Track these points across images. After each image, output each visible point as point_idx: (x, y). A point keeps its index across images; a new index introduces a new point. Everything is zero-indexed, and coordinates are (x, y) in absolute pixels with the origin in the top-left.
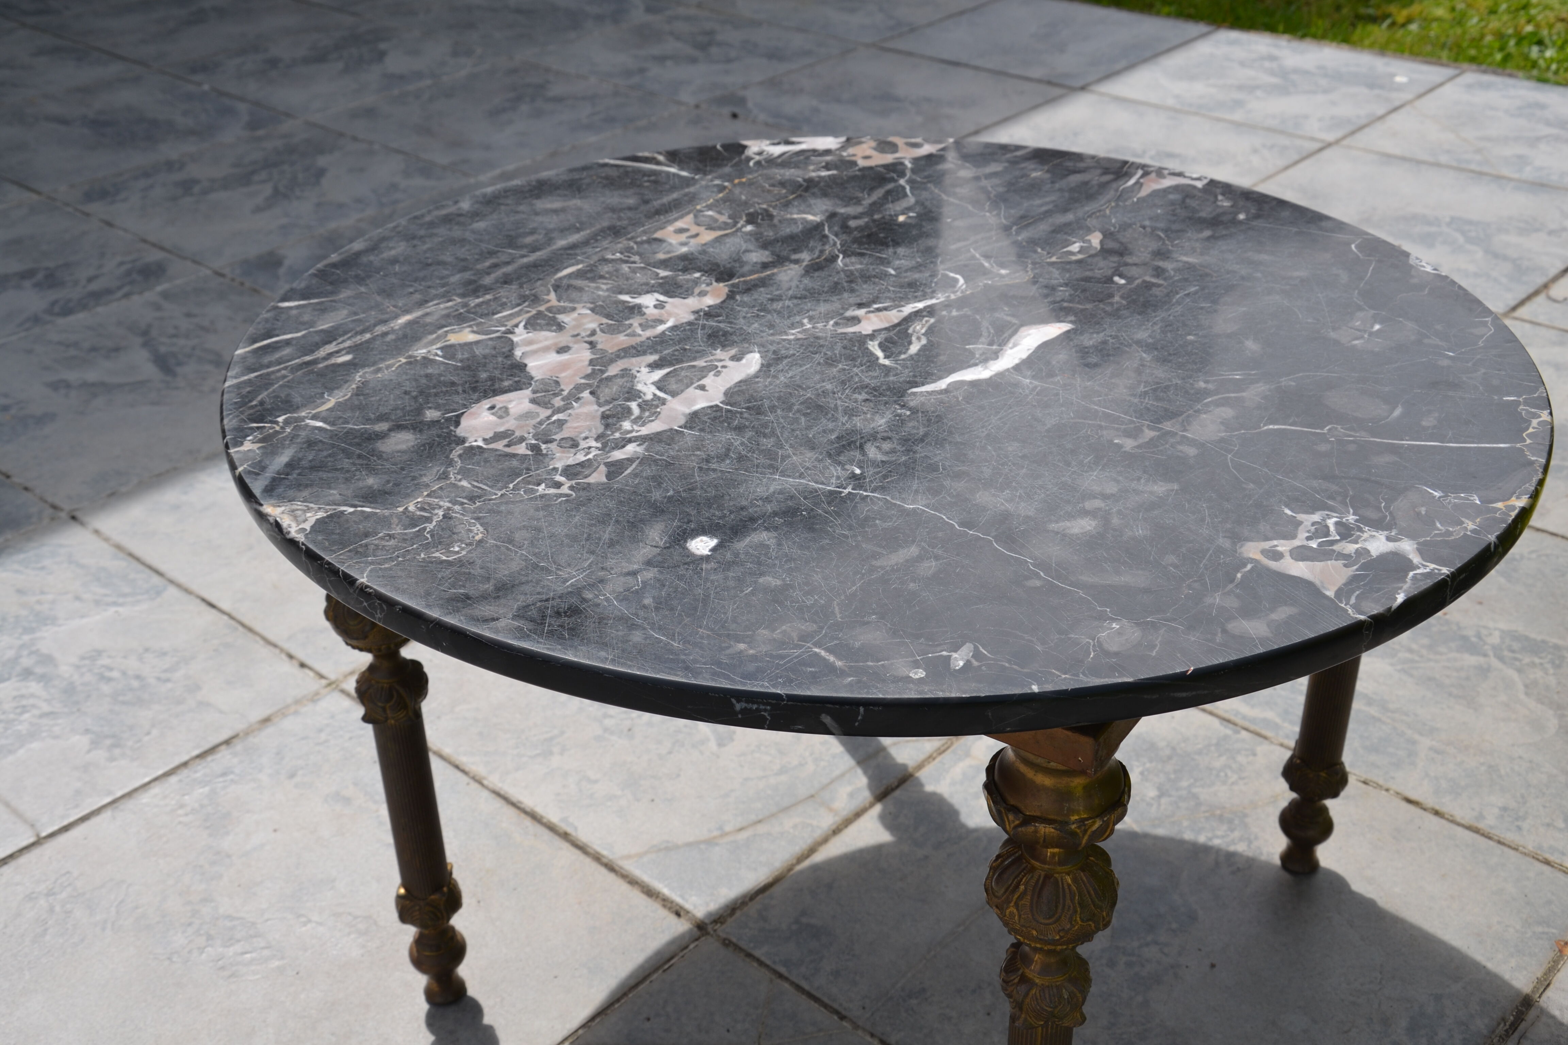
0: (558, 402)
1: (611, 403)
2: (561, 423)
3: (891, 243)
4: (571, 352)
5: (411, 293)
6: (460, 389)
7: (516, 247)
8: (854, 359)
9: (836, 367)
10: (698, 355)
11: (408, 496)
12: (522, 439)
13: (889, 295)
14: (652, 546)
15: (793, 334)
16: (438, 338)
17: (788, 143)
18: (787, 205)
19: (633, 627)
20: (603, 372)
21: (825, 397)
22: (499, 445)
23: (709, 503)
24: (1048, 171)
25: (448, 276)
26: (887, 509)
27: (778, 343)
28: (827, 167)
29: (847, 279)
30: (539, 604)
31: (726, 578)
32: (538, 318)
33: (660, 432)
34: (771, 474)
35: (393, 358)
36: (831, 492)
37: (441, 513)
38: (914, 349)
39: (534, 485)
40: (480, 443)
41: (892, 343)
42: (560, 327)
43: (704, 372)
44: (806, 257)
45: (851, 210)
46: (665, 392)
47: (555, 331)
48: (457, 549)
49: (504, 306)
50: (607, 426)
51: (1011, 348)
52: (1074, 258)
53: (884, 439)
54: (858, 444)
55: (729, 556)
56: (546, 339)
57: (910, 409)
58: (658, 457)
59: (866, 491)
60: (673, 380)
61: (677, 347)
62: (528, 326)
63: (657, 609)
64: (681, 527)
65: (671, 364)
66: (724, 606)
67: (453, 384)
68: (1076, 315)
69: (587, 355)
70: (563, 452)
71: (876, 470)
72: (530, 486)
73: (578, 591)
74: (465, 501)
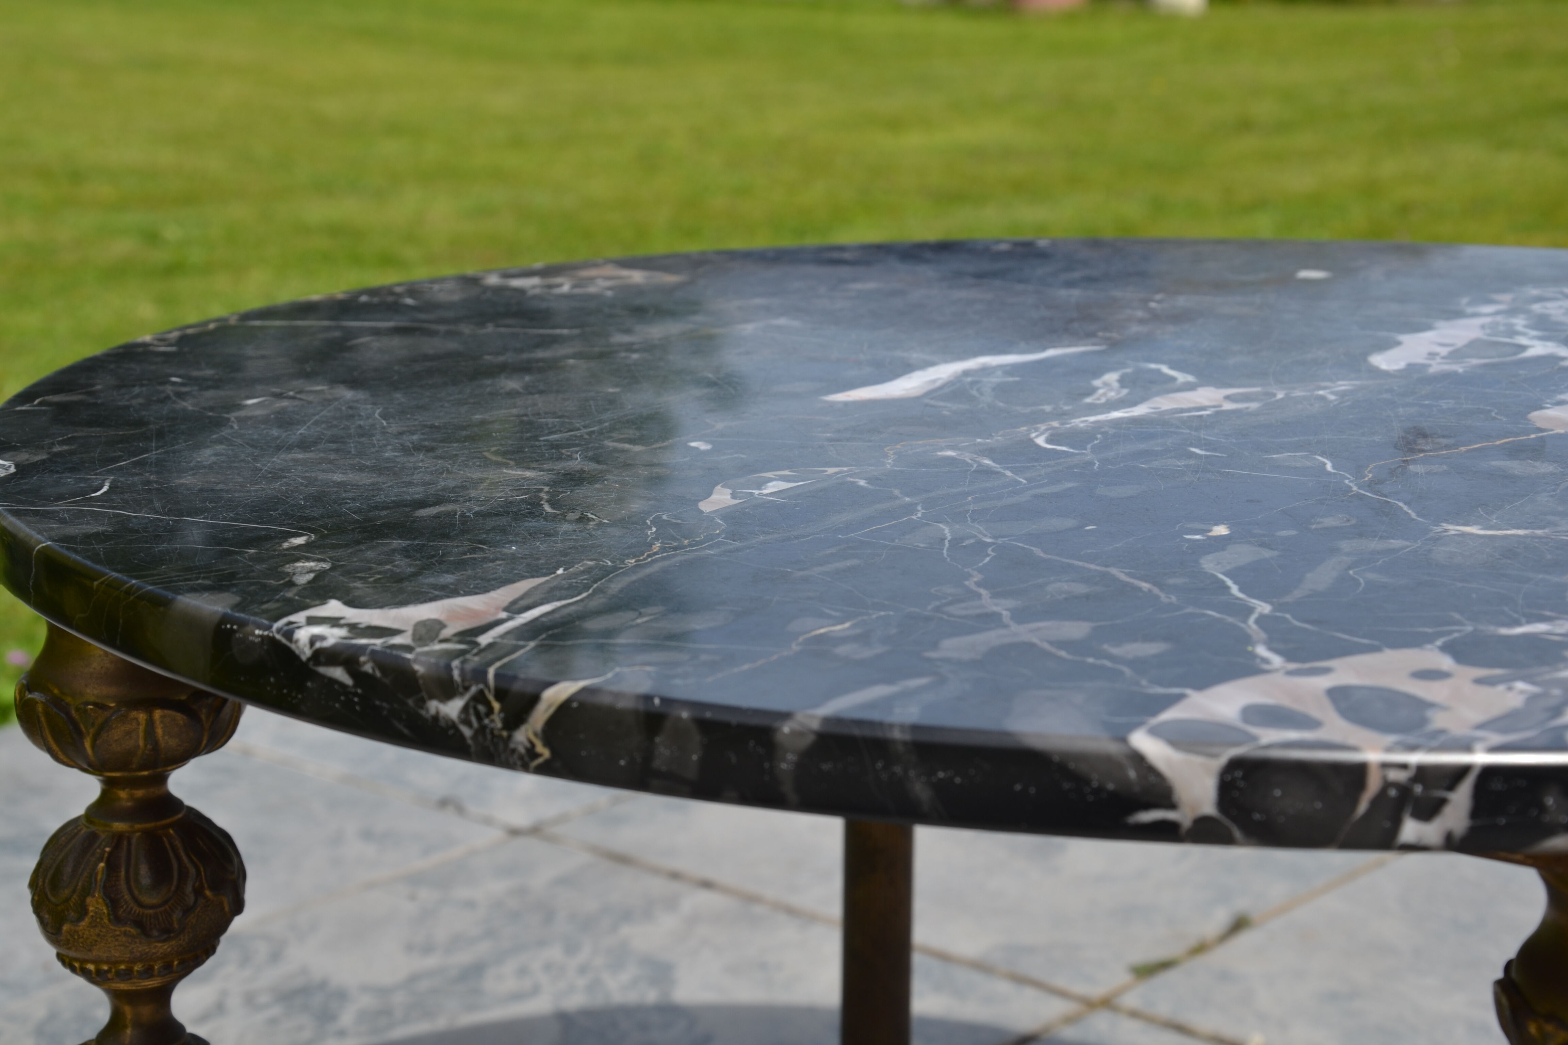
41: (1151, 381)
68: (820, 408)
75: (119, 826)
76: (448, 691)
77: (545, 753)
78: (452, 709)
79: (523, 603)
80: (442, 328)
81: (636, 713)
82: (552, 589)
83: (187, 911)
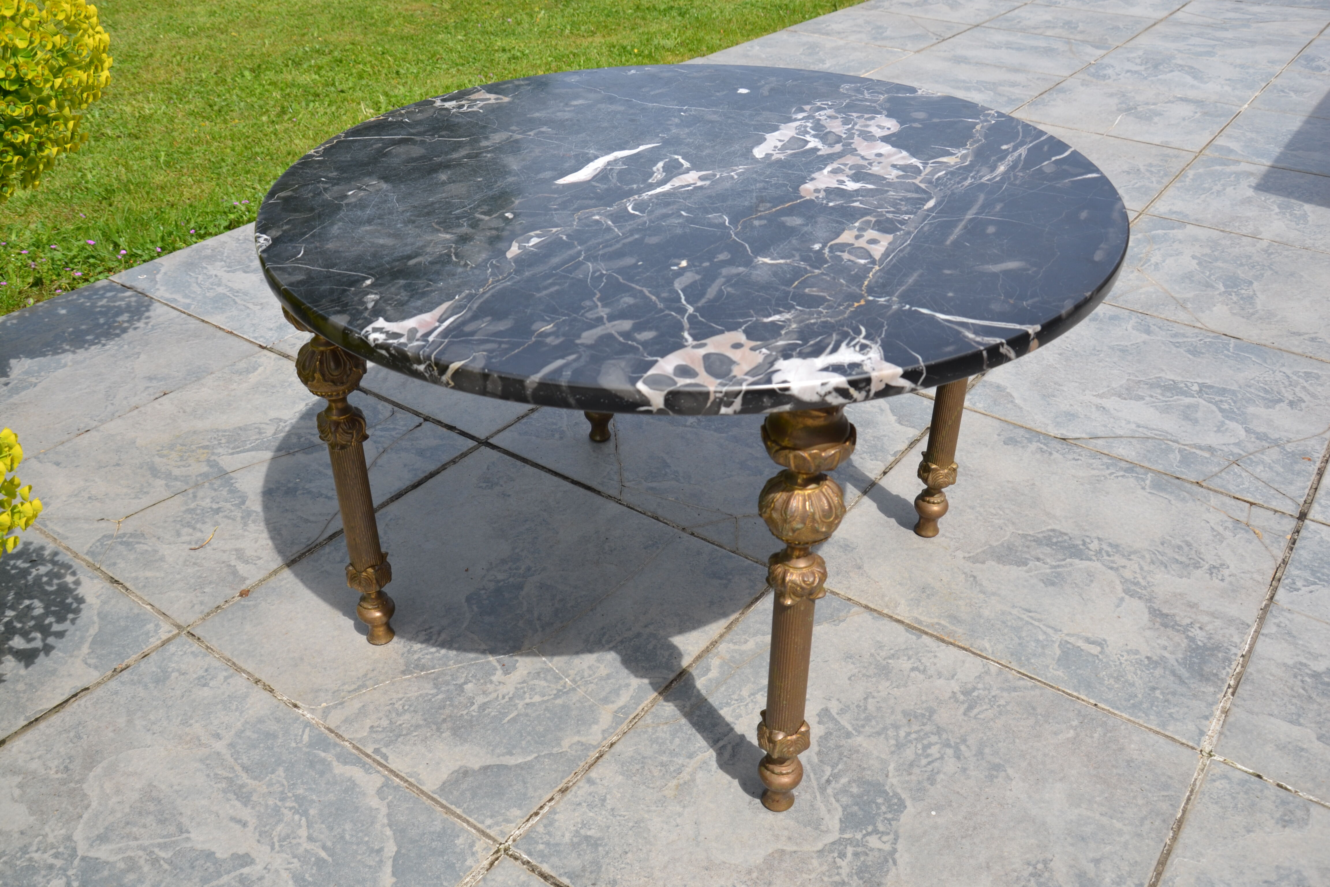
3: (689, 238)
8: (697, 158)
13: (682, 197)
15: (740, 169)
18: (796, 275)
27: (747, 164)
29: (718, 207)
38: (660, 165)
41: (675, 167)
42: (896, 167)
45: (733, 270)
51: (598, 168)
52: (538, 232)
57: (659, 137)
65: (807, 151)
75: (322, 348)
76: (419, 362)
77: (452, 384)
78: (421, 368)
79: (444, 317)
80: (418, 138)
81: (480, 373)
82: (455, 307)
83: (348, 376)
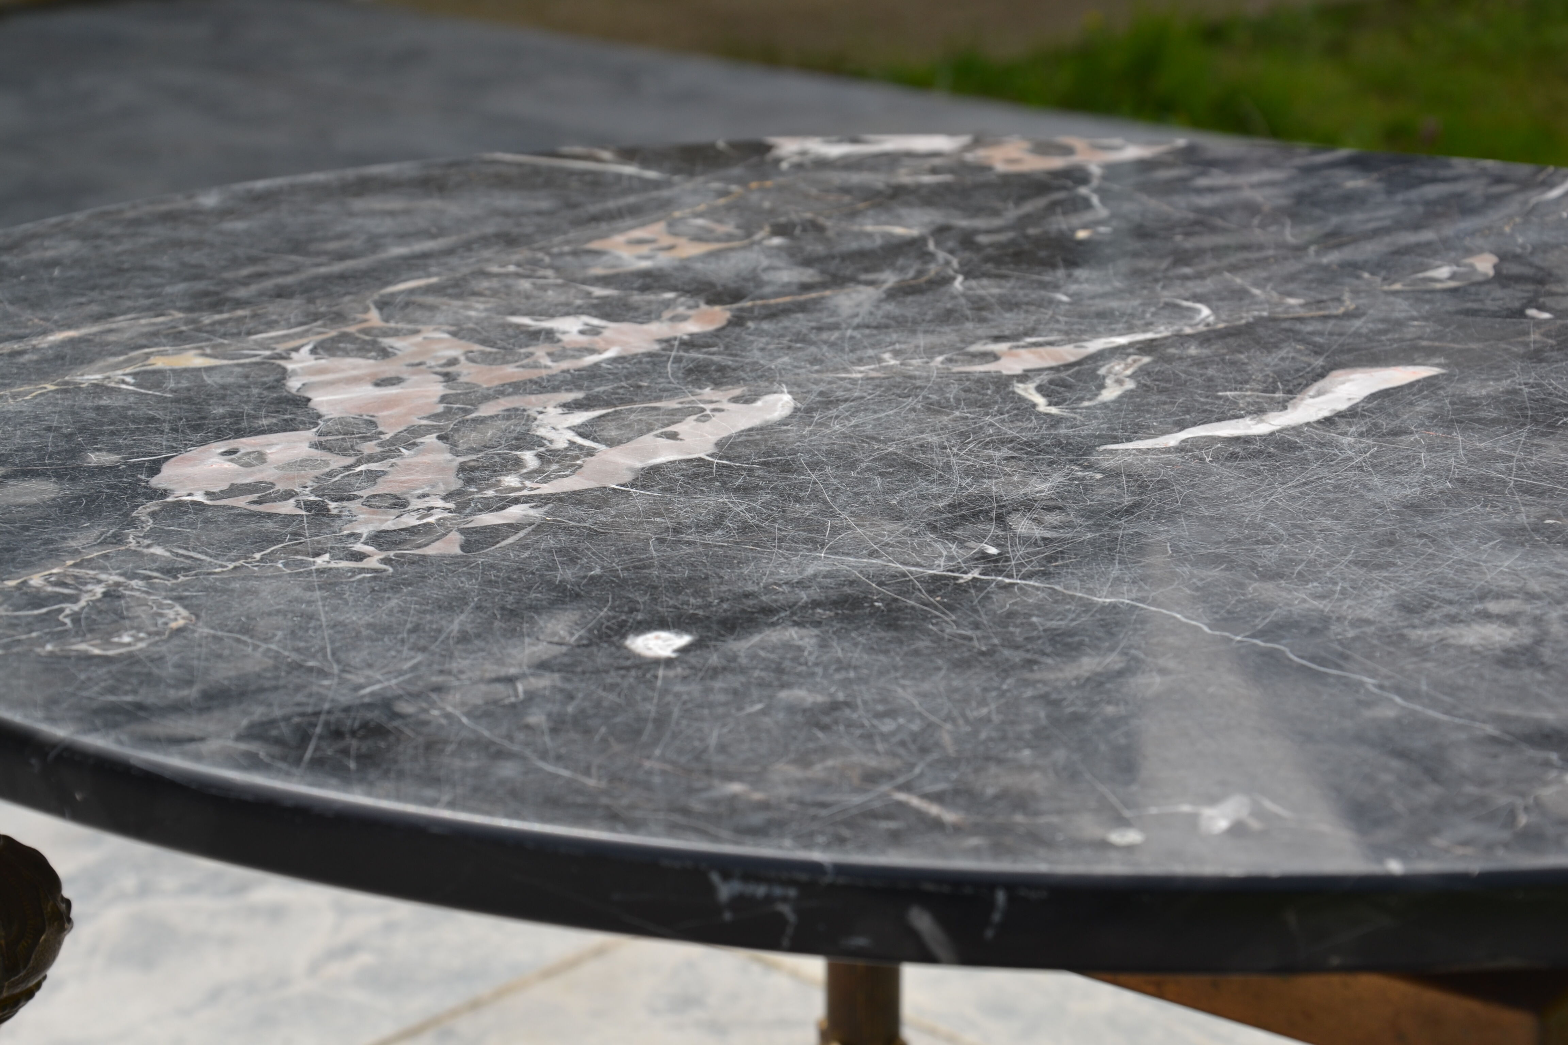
0: (369, 448)
1: (480, 451)
2: (373, 477)
3: (1061, 264)
4: (402, 385)
5: (81, 304)
6: (166, 427)
7: (307, 254)
8: (984, 405)
9: (948, 415)
10: (665, 394)
11: (28, 565)
12: (289, 495)
13: (1057, 326)
14: (551, 643)
15: (861, 372)
16: (130, 362)
17: (855, 141)
18: (853, 214)
19: (500, 754)
20: (466, 411)
21: (924, 453)
22: (241, 502)
23: (676, 587)
24: (1380, 180)
25: (162, 285)
26: (1056, 602)
27: (830, 383)
28: (934, 171)
29: (970, 305)
30: (296, 720)
31: (708, 691)
32: (340, 342)
33: (580, 491)
34: (810, 550)
35: (30, 384)
36: (935, 578)
37: (99, 590)
38: (1110, 394)
39: (308, 555)
40: (199, 497)
41: (1065, 387)
42: (385, 354)
43: (676, 416)
44: (890, 278)
45: (980, 223)
46: (594, 440)
47: (375, 358)
48: (126, 639)
49: (271, 325)
50: (469, 481)
51: (1312, 397)
52: (1439, 286)
53: (1049, 509)
54: (993, 514)
55: (714, 659)
56: (355, 367)
57: (1102, 471)
58: (572, 523)
59: (1010, 576)
60: (612, 425)
61: (623, 384)
62: (320, 351)
63: (555, 731)
64: (614, 617)
65: (608, 404)
66: (700, 730)
67: (152, 419)
68: (1447, 357)
69: (437, 389)
70: (374, 513)
71: (1030, 550)
72: (299, 557)
73: (386, 704)
74: (155, 574)
